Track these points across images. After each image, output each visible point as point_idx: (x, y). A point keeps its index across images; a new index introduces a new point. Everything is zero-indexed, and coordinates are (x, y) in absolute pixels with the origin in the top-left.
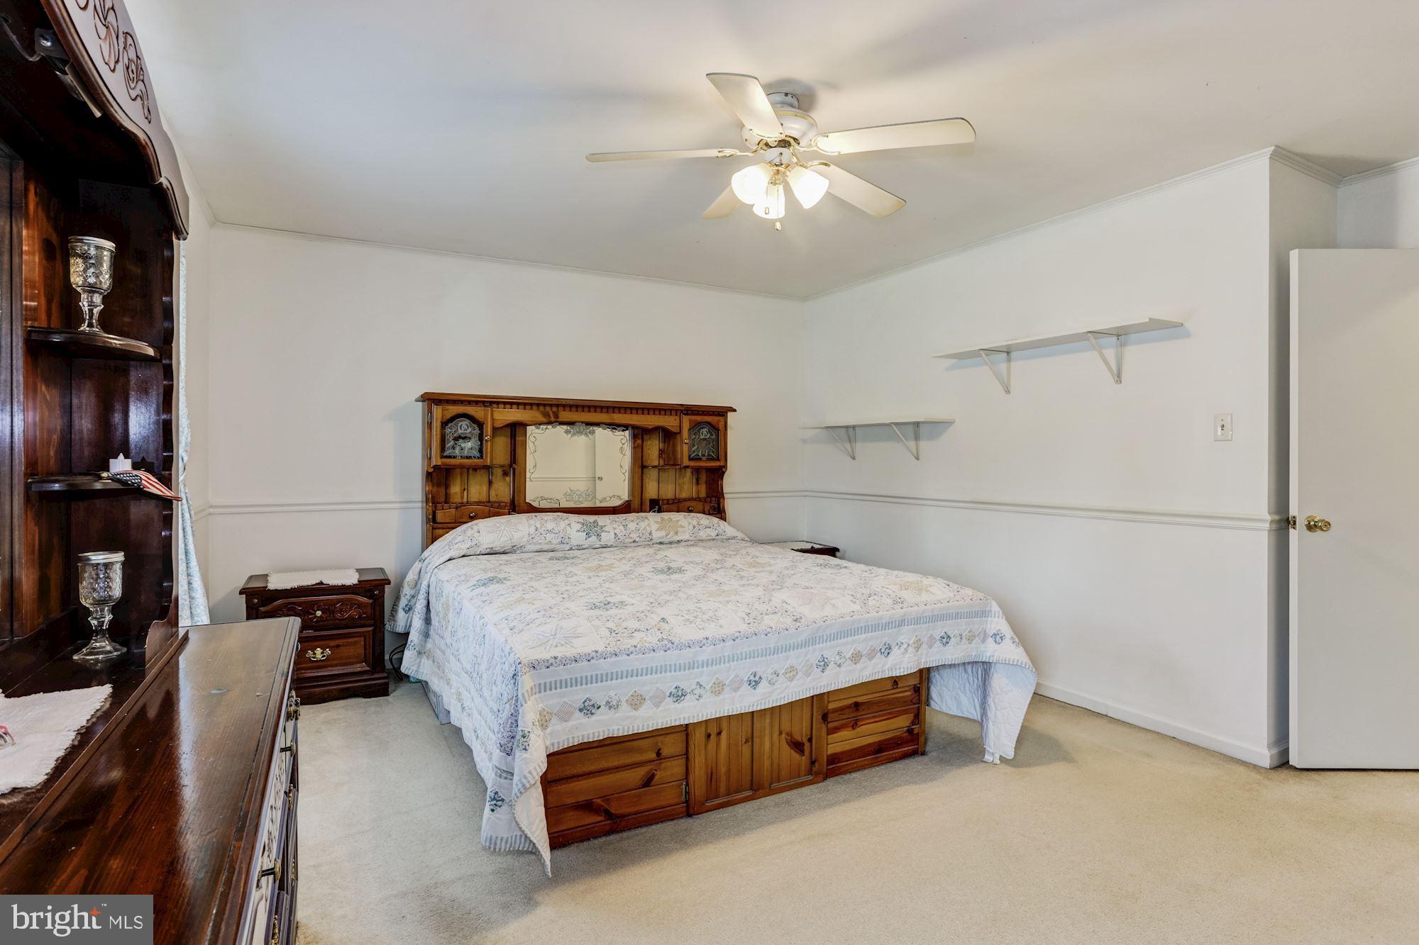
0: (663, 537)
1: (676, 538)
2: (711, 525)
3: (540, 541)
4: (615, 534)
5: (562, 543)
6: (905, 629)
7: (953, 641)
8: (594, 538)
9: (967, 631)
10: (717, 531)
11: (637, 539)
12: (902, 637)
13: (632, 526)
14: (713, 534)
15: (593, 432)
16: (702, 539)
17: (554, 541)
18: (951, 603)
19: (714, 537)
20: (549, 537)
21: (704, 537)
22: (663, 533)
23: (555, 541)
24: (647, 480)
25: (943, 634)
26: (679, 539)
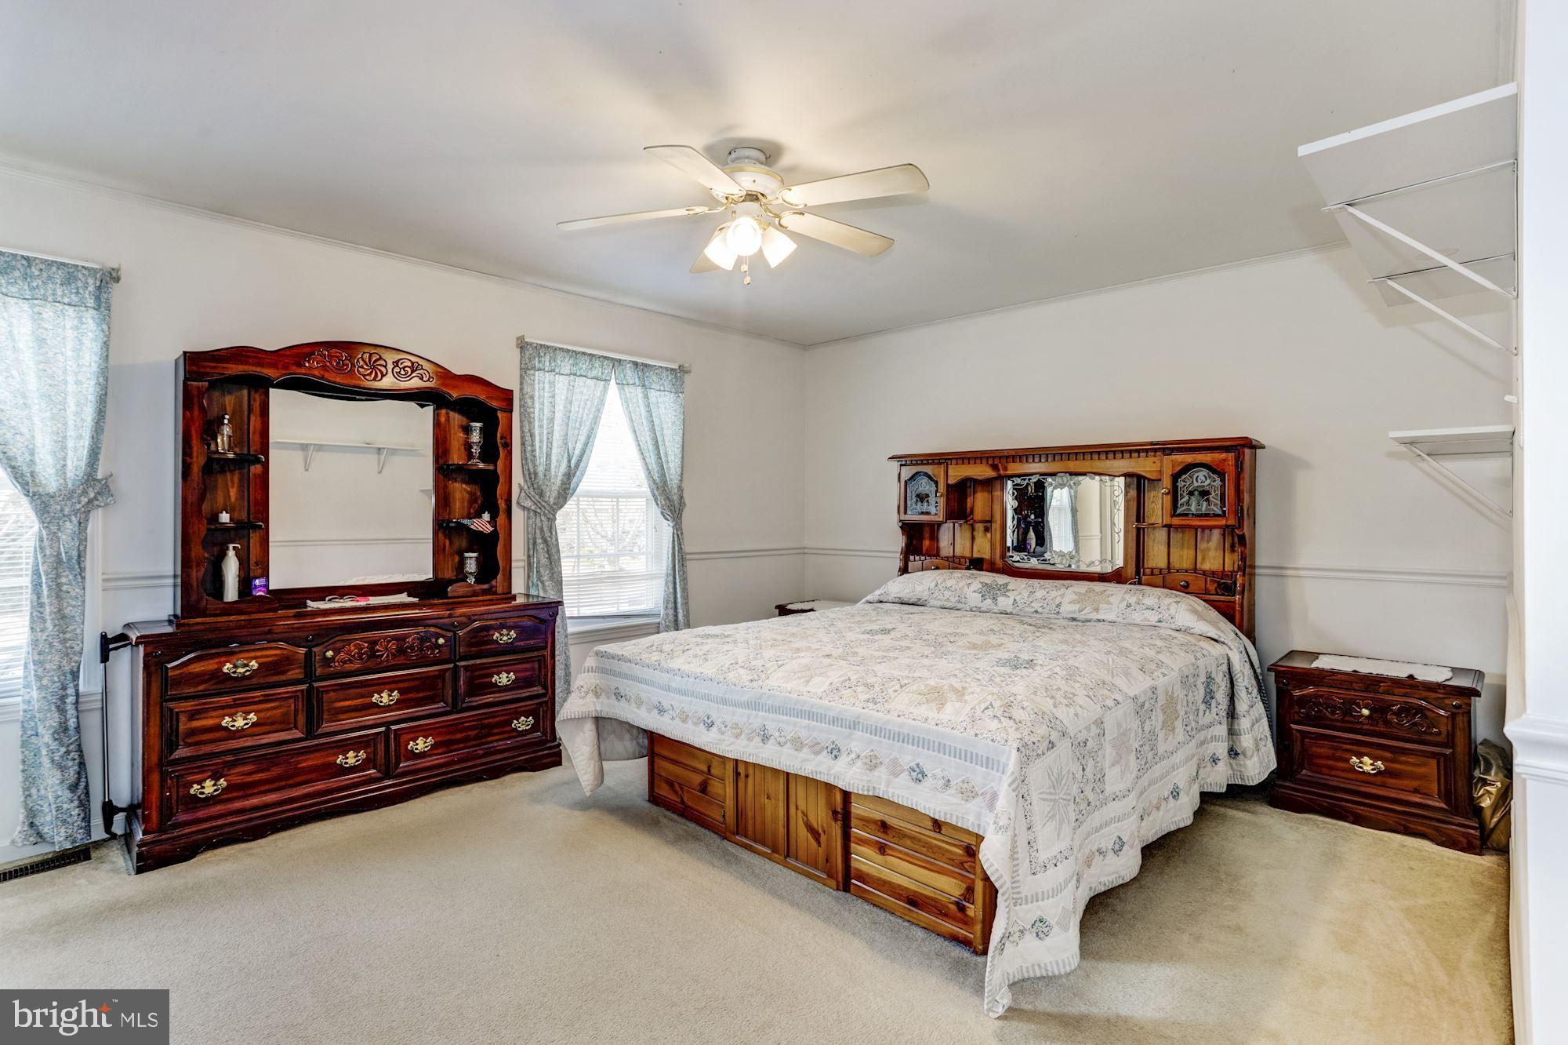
0: (1074, 612)
1: (1094, 616)
2: (1156, 607)
3: (939, 597)
4: (1015, 600)
5: (959, 602)
6: (858, 734)
7: (929, 782)
8: (989, 601)
9: (961, 779)
10: (1160, 616)
11: (1040, 610)
12: (855, 744)
13: (1040, 594)
14: (1153, 618)
15: (1079, 483)
16: (1135, 622)
17: (952, 599)
18: (939, 728)
19: (1154, 623)
20: (947, 594)
21: (1138, 621)
22: (1076, 607)
23: (954, 599)
24: (1151, 543)
25: (913, 764)
26: (1101, 617)
